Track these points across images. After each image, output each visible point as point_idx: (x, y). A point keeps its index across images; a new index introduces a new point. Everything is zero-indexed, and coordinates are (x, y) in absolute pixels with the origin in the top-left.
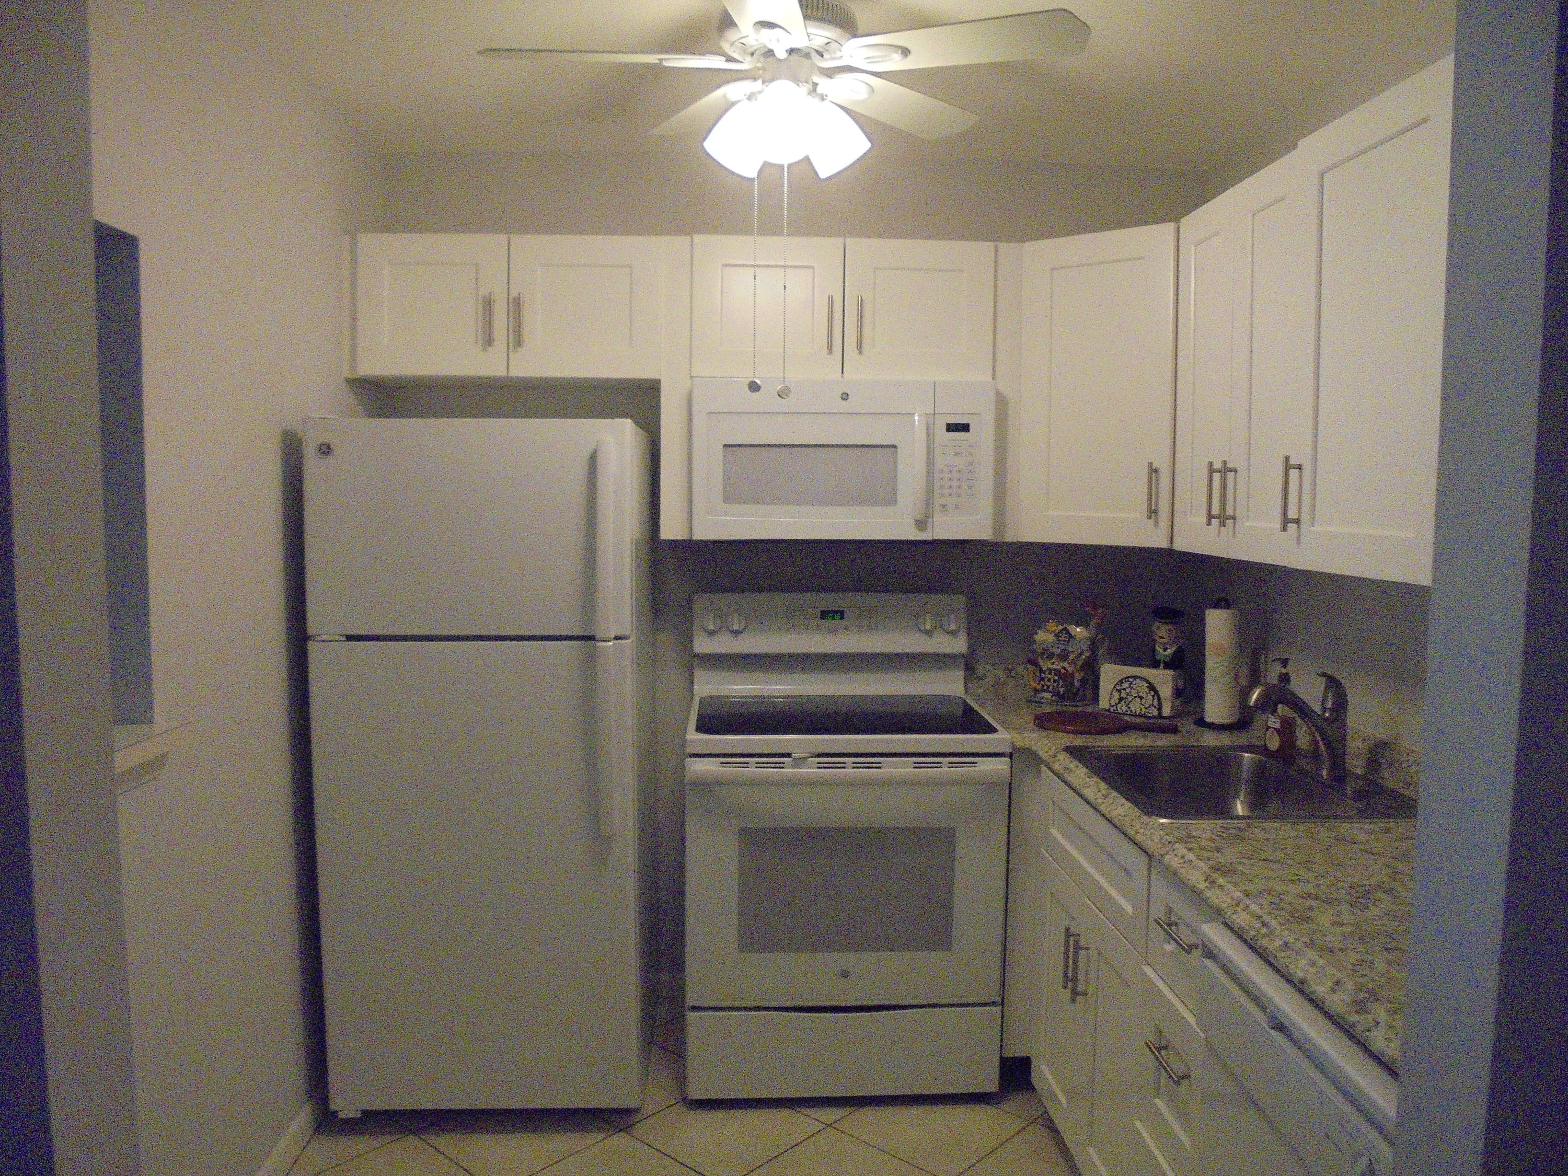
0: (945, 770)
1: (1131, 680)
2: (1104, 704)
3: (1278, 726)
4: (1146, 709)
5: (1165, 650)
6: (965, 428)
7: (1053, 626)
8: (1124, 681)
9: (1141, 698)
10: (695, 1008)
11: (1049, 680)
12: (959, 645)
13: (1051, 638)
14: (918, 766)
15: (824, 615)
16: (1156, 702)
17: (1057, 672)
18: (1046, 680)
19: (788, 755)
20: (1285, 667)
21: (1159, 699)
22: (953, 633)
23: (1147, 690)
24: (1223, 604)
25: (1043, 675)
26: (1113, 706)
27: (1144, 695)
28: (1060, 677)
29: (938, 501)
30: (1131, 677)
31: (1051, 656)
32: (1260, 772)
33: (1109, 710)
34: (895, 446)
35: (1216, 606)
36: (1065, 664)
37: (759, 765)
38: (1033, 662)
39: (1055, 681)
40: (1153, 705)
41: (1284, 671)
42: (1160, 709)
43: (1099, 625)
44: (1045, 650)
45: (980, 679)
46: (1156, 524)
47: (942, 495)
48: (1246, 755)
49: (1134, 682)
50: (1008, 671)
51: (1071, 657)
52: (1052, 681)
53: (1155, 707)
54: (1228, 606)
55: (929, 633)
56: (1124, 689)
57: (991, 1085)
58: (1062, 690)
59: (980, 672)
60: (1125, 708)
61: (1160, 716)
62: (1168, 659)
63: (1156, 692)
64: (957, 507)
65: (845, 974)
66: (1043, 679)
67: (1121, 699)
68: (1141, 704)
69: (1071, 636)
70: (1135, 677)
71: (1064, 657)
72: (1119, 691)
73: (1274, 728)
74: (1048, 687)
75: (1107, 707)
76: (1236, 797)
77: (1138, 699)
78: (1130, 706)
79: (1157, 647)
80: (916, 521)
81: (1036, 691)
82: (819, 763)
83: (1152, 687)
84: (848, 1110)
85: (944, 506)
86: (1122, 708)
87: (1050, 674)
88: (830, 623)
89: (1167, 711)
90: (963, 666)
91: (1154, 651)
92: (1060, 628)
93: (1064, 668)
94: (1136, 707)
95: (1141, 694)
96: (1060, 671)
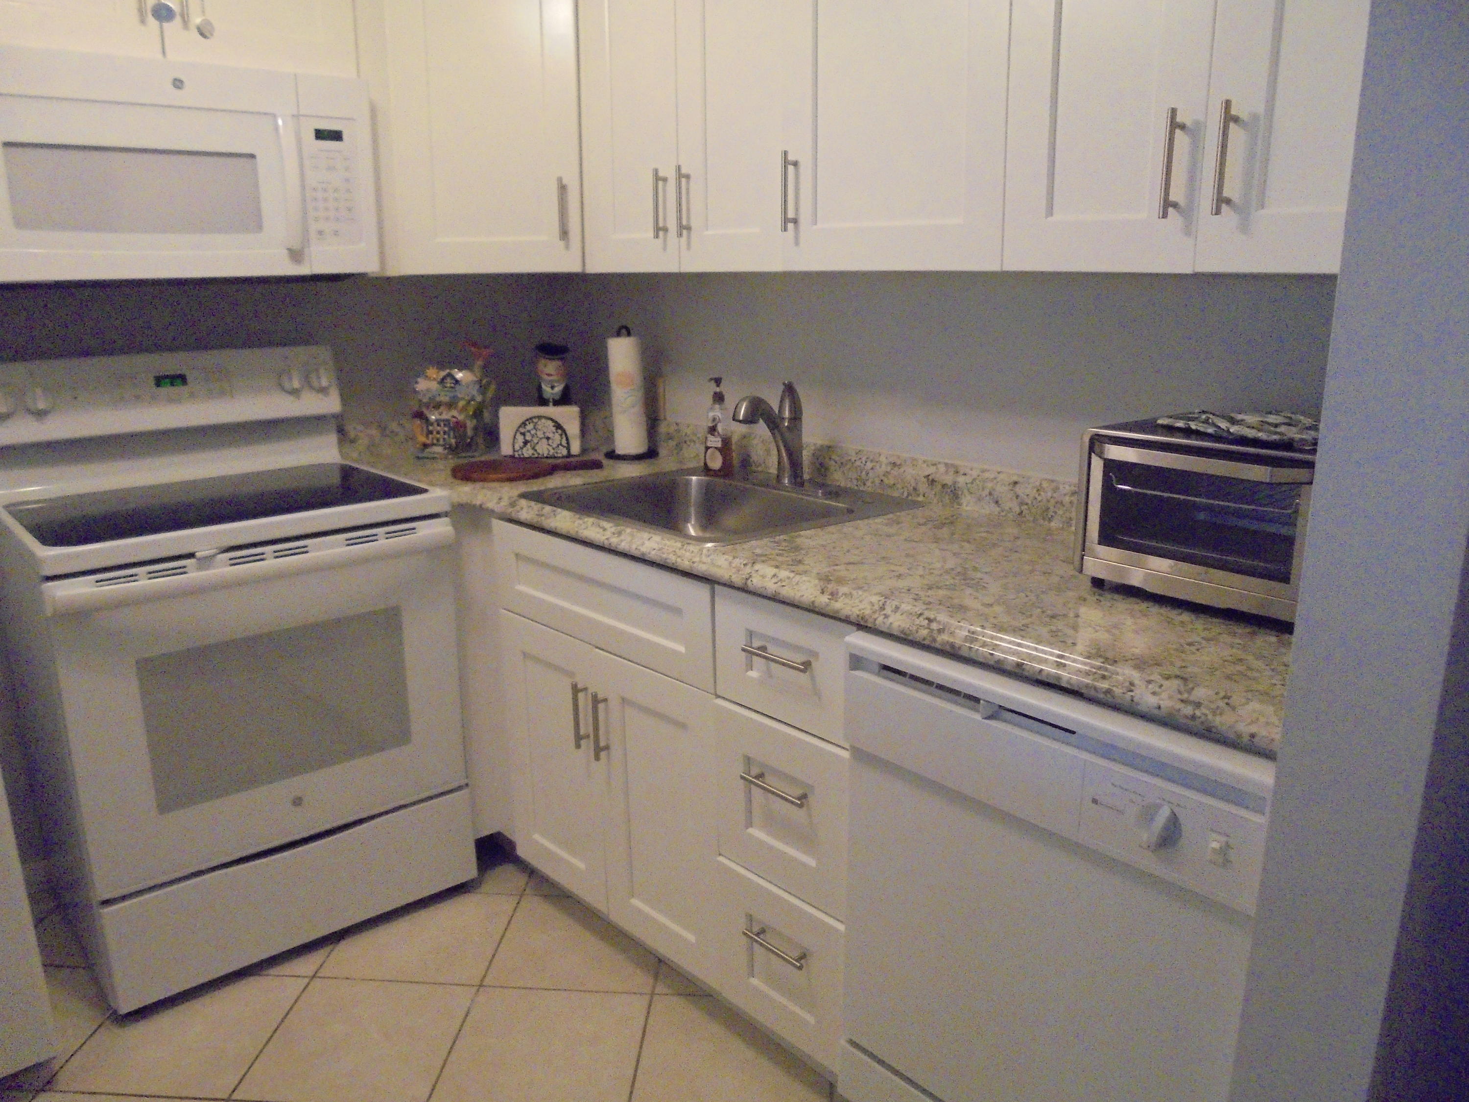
0: (383, 542)
1: (535, 420)
2: (506, 448)
3: (719, 445)
4: (554, 449)
5: (553, 387)
6: (336, 136)
7: (432, 372)
8: (527, 423)
9: (548, 438)
10: (106, 903)
11: (438, 433)
12: (331, 404)
13: (434, 386)
14: (351, 543)
15: (159, 381)
16: (564, 442)
17: (447, 422)
18: (435, 433)
19: (191, 555)
20: (718, 386)
21: (567, 439)
22: (323, 390)
23: (554, 429)
24: (624, 331)
25: (431, 428)
26: (518, 451)
27: (551, 435)
28: (451, 429)
29: (314, 227)
30: (535, 417)
31: (438, 406)
32: (708, 492)
33: (513, 457)
34: (252, 156)
35: (618, 334)
36: (454, 413)
37: (152, 575)
38: (419, 415)
39: (445, 433)
40: (561, 444)
41: (718, 390)
42: (568, 449)
43: (485, 367)
44: (432, 399)
45: (353, 441)
46: (567, 247)
47: (316, 219)
48: (694, 478)
49: (539, 423)
50: (383, 428)
51: (461, 404)
52: (442, 433)
53: (564, 447)
54: (629, 334)
55: (295, 393)
56: (529, 431)
57: (470, 871)
58: (453, 441)
59: (352, 434)
60: (531, 452)
61: (569, 455)
62: (557, 398)
63: (564, 431)
64: (336, 233)
65: (297, 802)
66: (431, 432)
67: (526, 443)
68: (549, 445)
69: (457, 382)
70: (540, 417)
71: (451, 405)
72: (523, 434)
73: (716, 448)
74: (438, 440)
75: (510, 452)
76: (687, 520)
77: (545, 441)
78: (537, 448)
79: (543, 386)
80: (290, 250)
81: (425, 446)
82: (231, 559)
83: (558, 426)
84: (327, 949)
85: (320, 233)
86: (528, 452)
87: (439, 425)
88: (166, 390)
89: (576, 448)
90: (335, 427)
91: (539, 389)
92: (443, 374)
93: (454, 417)
94: (543, 449)
95: (547, 434)
96: (448, 420)
